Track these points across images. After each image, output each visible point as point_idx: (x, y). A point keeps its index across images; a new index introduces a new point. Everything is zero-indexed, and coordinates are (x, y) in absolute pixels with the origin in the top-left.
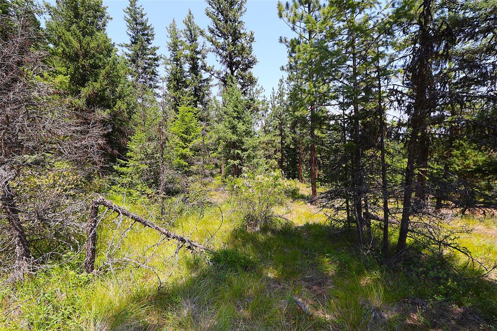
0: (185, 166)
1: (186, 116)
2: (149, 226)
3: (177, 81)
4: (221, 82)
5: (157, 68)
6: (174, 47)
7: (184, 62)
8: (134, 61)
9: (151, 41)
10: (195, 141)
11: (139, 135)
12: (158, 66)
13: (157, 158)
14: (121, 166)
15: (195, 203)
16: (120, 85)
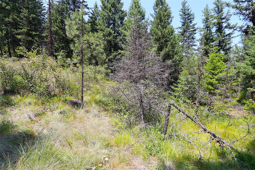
0: (211, 90)
1: (214, 59)
2: (194, 121)
3: (207, 39)
4: (242, 33)
5: (195, 35)
6: (206, 20)
7: (212, 27)
8: (182, 34)
9: (192, 22)
10: (220, 74)
11: (185, 71)
12: (195, 34)
13: (194, 84)
14: (175, 87)
15: (218, 113)
16: (176, 48)
